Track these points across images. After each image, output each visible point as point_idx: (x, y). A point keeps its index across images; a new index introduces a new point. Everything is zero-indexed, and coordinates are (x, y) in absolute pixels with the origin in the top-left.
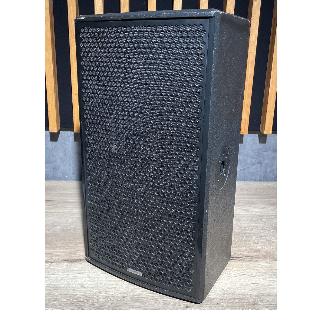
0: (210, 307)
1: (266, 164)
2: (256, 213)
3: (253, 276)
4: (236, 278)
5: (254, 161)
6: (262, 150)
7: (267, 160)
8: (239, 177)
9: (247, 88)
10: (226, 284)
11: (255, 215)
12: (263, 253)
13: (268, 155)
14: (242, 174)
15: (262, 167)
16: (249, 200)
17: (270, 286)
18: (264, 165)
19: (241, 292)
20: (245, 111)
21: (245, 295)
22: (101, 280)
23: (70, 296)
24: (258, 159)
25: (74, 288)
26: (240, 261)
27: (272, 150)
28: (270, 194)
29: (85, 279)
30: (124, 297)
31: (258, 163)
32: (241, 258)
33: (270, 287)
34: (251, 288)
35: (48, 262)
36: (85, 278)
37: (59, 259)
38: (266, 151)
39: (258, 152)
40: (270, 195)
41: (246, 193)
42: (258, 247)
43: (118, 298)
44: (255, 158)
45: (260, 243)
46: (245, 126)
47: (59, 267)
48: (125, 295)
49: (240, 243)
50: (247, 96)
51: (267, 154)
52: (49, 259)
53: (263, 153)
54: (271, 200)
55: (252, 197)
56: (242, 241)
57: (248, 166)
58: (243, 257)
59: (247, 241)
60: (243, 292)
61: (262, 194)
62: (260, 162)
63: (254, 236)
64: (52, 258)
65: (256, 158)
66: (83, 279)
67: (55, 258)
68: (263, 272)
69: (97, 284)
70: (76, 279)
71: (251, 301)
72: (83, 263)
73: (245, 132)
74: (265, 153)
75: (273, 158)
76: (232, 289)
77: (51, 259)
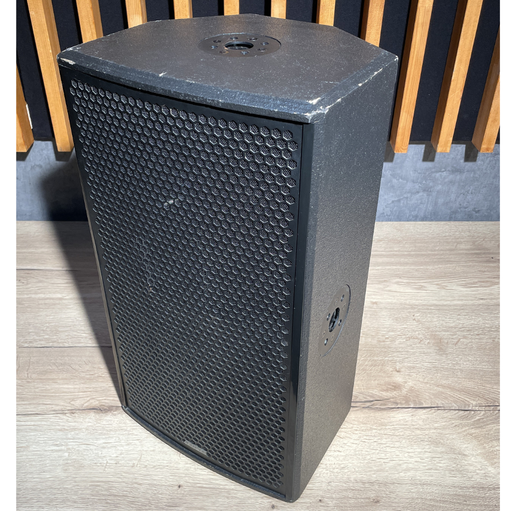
0: (308, 508)
1: (438, 192)
2: (406, 300)
3: (382, 442)
4: (355, 445)
5: (417, 187)
6: (433, 170)
7: (440, 186)
8: (390, 212)
9: (412, 74)
10: (338, 459)
11: (405, 304)
12: (404, 391)
13: (443, 177)
14: (396, 208)
15: (431, 197)
16: (399, 269)
17: (406, 465)
18: (434, 194)
19: (359, 476)
20: (404, 114)
21: (364, 483)
22: (146, 451)
23: (98, 484)
24: (424, 184)
25: (105, 468)
26: (366, 410)
27: (450, 170)
28: (436, 252)
29: (122, 448)
30: (179, 487)
31: (424, 191)
32: (368, 404)
33: (404, 466)
34: (375, 469)
35: (66, 412)
36: (122, 446)
37: (83, 405)
38: (440, 171)
39: (425, 174)
40: (437, 255)
41: (396, 251)
42: (398, 379)
43: (170, 488)
44: (419, 183)
45: (402, 370)
46: (403, 139)
47: (82, 422)
48: (181, 483)
49: (371, 370)
50: (409, 87)
51: (441, 176)
52: (68, 405)
53: (433, 175)
54: (436, 267)
55: (406, 260)
56: (375, 366)
57: (405, 196)
58: (372, 401)
59: (382, 365)
60: (362, 477)
61: (423, 253)
62: (427, 189)
63: (395, 354)
64: (72, 403)
65: (421, 183)
66: (118, 448)
67: (78, 403)
68: (400, 435)
69: (141, 458)
70: (108, 448)
71: (372, 495)
72: (120, 413)
73: (403, 149)
74: (438, 175)
75: (451, 182)
76: (346, 471)
77: (70, 405)
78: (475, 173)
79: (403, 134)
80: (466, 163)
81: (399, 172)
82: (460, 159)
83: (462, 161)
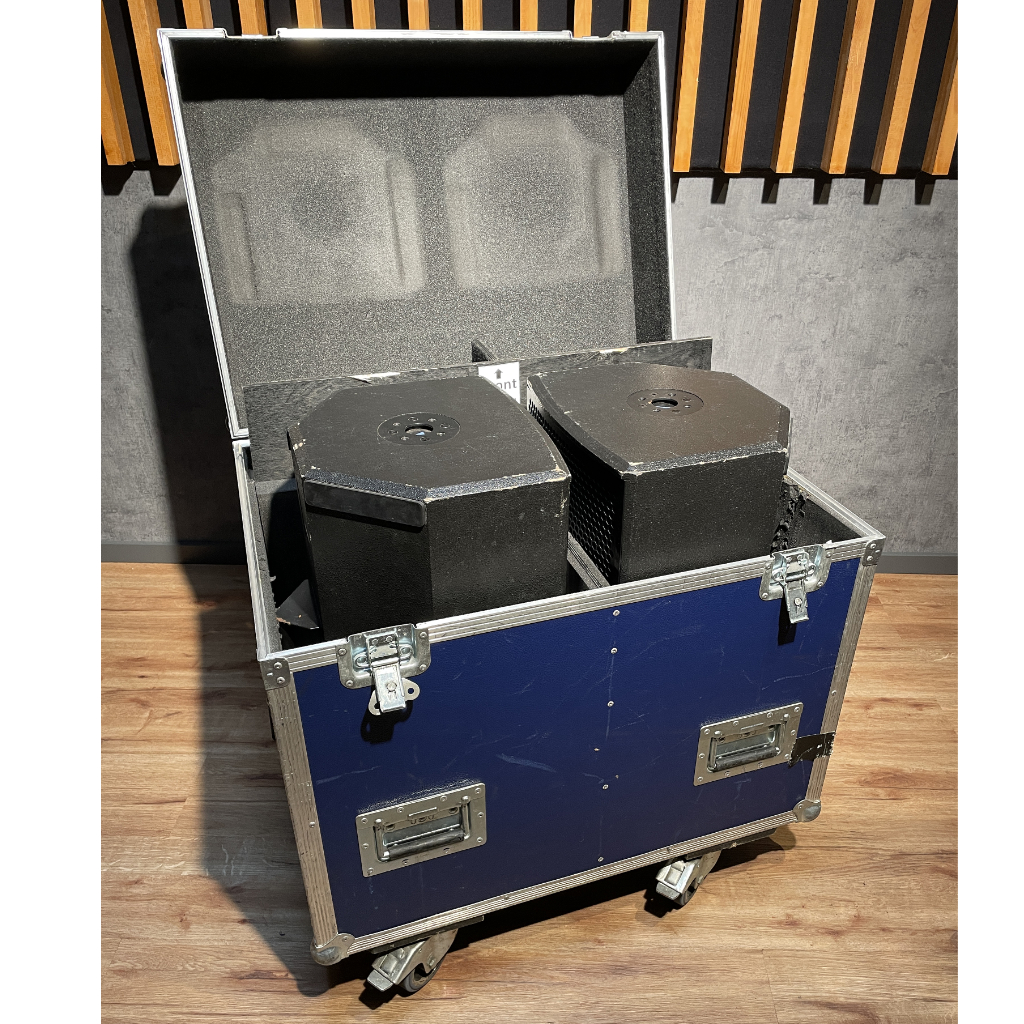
78: (827, 222)
79: (735, 146)
80: (816, 206)
81: (732, 218)
82: (808, 200)
83: (811, 202)
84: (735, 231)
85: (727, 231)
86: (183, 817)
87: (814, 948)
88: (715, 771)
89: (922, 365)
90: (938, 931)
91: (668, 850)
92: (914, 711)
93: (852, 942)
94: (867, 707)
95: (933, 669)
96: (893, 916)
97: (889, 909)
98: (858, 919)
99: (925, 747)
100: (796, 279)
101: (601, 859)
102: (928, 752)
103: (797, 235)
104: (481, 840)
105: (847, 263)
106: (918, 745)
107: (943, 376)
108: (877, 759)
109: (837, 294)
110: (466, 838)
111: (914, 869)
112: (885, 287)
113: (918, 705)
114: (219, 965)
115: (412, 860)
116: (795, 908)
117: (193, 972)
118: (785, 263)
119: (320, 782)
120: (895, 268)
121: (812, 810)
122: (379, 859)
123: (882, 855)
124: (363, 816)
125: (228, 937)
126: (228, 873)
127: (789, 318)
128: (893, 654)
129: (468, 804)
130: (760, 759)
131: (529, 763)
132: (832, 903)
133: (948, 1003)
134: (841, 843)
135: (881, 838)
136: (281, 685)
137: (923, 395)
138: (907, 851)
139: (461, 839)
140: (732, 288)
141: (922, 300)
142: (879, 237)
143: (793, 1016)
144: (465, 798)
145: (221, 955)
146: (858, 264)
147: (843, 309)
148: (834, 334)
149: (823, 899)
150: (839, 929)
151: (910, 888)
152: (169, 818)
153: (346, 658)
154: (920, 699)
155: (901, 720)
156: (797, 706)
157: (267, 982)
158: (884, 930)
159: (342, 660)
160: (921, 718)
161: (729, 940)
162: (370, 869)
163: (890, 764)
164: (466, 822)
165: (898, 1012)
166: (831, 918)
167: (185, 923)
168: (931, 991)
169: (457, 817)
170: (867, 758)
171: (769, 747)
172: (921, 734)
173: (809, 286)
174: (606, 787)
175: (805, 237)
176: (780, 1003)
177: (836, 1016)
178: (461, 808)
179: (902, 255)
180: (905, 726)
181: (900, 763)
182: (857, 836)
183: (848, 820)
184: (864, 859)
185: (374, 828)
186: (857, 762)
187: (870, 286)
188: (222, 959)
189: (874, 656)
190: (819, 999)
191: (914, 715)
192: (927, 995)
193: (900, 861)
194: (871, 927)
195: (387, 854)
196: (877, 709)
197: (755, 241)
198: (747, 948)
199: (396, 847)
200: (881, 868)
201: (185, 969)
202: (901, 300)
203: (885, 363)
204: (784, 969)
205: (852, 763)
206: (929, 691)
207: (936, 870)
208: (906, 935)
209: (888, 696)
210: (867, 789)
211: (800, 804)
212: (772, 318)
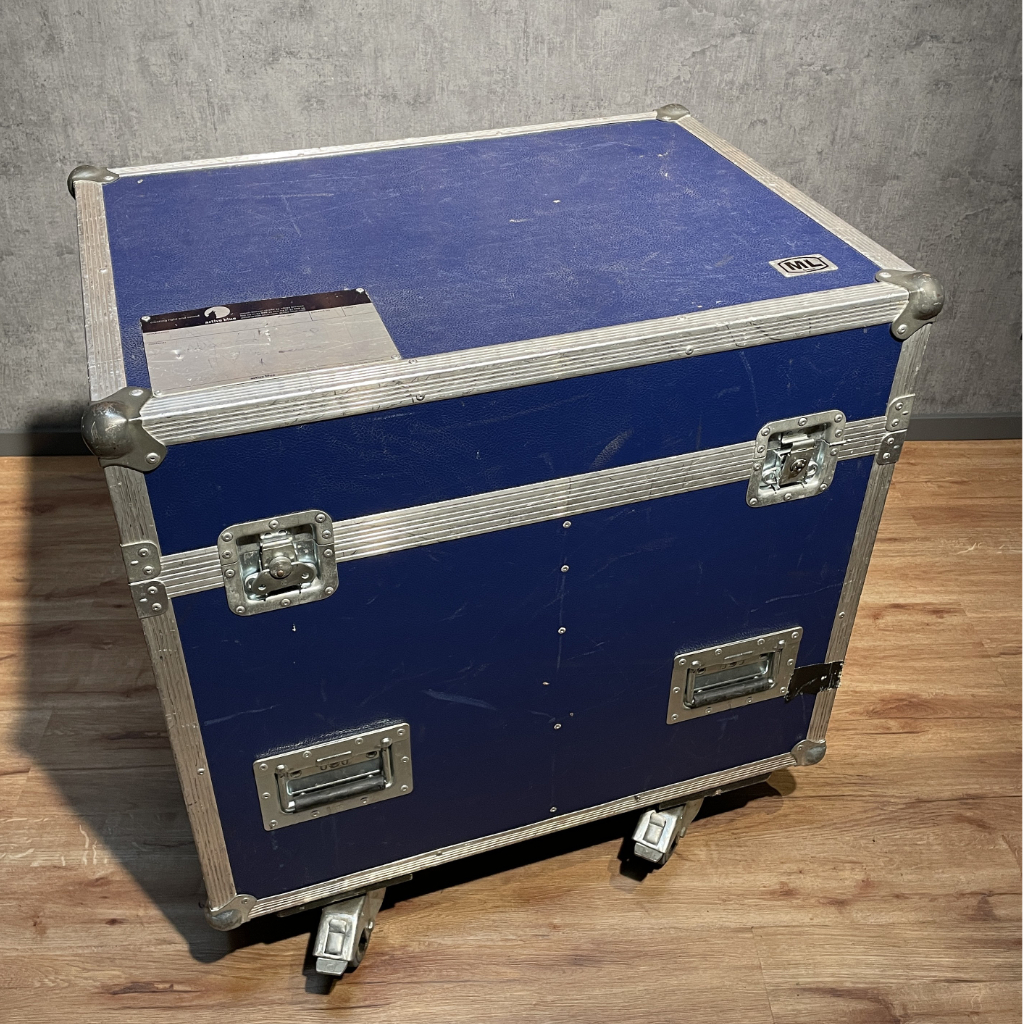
84: (704, 11)
85: (695, 13)
86: (28, 792)
87: (815, 922)
88: (693, 707)
89: (943, 179)
90: (963, 895)
91: (636, 798)
92: (932, 619)
93: (858, 914)
94: (876, 617)
95: (956, 564)
96: (908, 879)
97: (903, 871)
98: (867, 884)
99: (946, 665)
100: (784, 72)
101: (553, 810)
102: (951, 671)
103: (785, 15)
104: (406, 788)
105: (849, 50)
106: (938, 663)
107: (970, 192)
108: (889, 683)
109: (836, 92)
110: (388, 786)
111: (934, 820)
112: (897, 80)
113: (938, 612)
114: (86, 979)
115: (321, 812)
116: (790, 874)
117: (53, 989)
118: (769, 52)
119: (208, 723)
120: (909, 54)
121: (815, 751)
122: (283, 809)
123: (896, 804)
124: (262, 762)
125: (95, 943)
126: (90, 860)
127: (776, 123)
128: (907, 546)
129: (390, 747)
130: (748, 693)
131: (462, 700)
132: (836, 865)
133: (977, 984)
134: (847, 791)
135: (893, 782)
136: (158, 613)
137: (944, 218)
138: (925, 797)
139: (381, 788)
140: (702, 86)
141: (944, 96)
142: (889, 16)
143: (790, 1008)
144: (386, 740)
145: (88, 966)
146: (863, 52)
147: (845, 110)
148: (833, 142)
149: (824, 862)
150: (844, 897)
151: (929, 844)
152: (9, 793)
153: (235, 579)
154: (941, 604)
155: (917, 631)
156: (795, 631)
157: (146, 996)
158: (897, 896)
159: (230, 582)
160: (941, 627)
161: (711, 917)
162: (272, 822)
163: (905, 688)
164: (388, 768)
165: (916, 997)
166: (834, 884)
167: (39, 927)
168: (956, 969)
169: (377, 762)
170: (875, 682)
171: (761, 678)
172: (943, 648)
173: (801, 81)
174: (558, 726)
175: (794, 18)
176: (775, 992)
177: (842, 1004)
178: (381, 752)
179: (918, 40)
180: (921, 639)
181: (915, 685)
182: (864, 781)
183: (853, 761)
184: (874, 809)
185: (276, 775)
186: (864, 687)
187: (879, 80)
188: (89, 970)
189: (883, 551)
190: (822, 985)
191: (934, 624)
192: (949, 975)
193: (917, 810)
194: (883, 894)
195: (292, 804)
196: (889, 619)
197: (731, 25)
198: (733, 925)
199: (303, 796)
200: (893, 820)
201: (43, 984)
202: (917, 97)
203: (898, 178)
204: (778, 951)
205: (858, 690)
206: (952, 592)
207: (960, 819)
208: (924, 902)
209: (901, 601)
210: (876, 721)
211: (799, 745)
212: (753, 124)
